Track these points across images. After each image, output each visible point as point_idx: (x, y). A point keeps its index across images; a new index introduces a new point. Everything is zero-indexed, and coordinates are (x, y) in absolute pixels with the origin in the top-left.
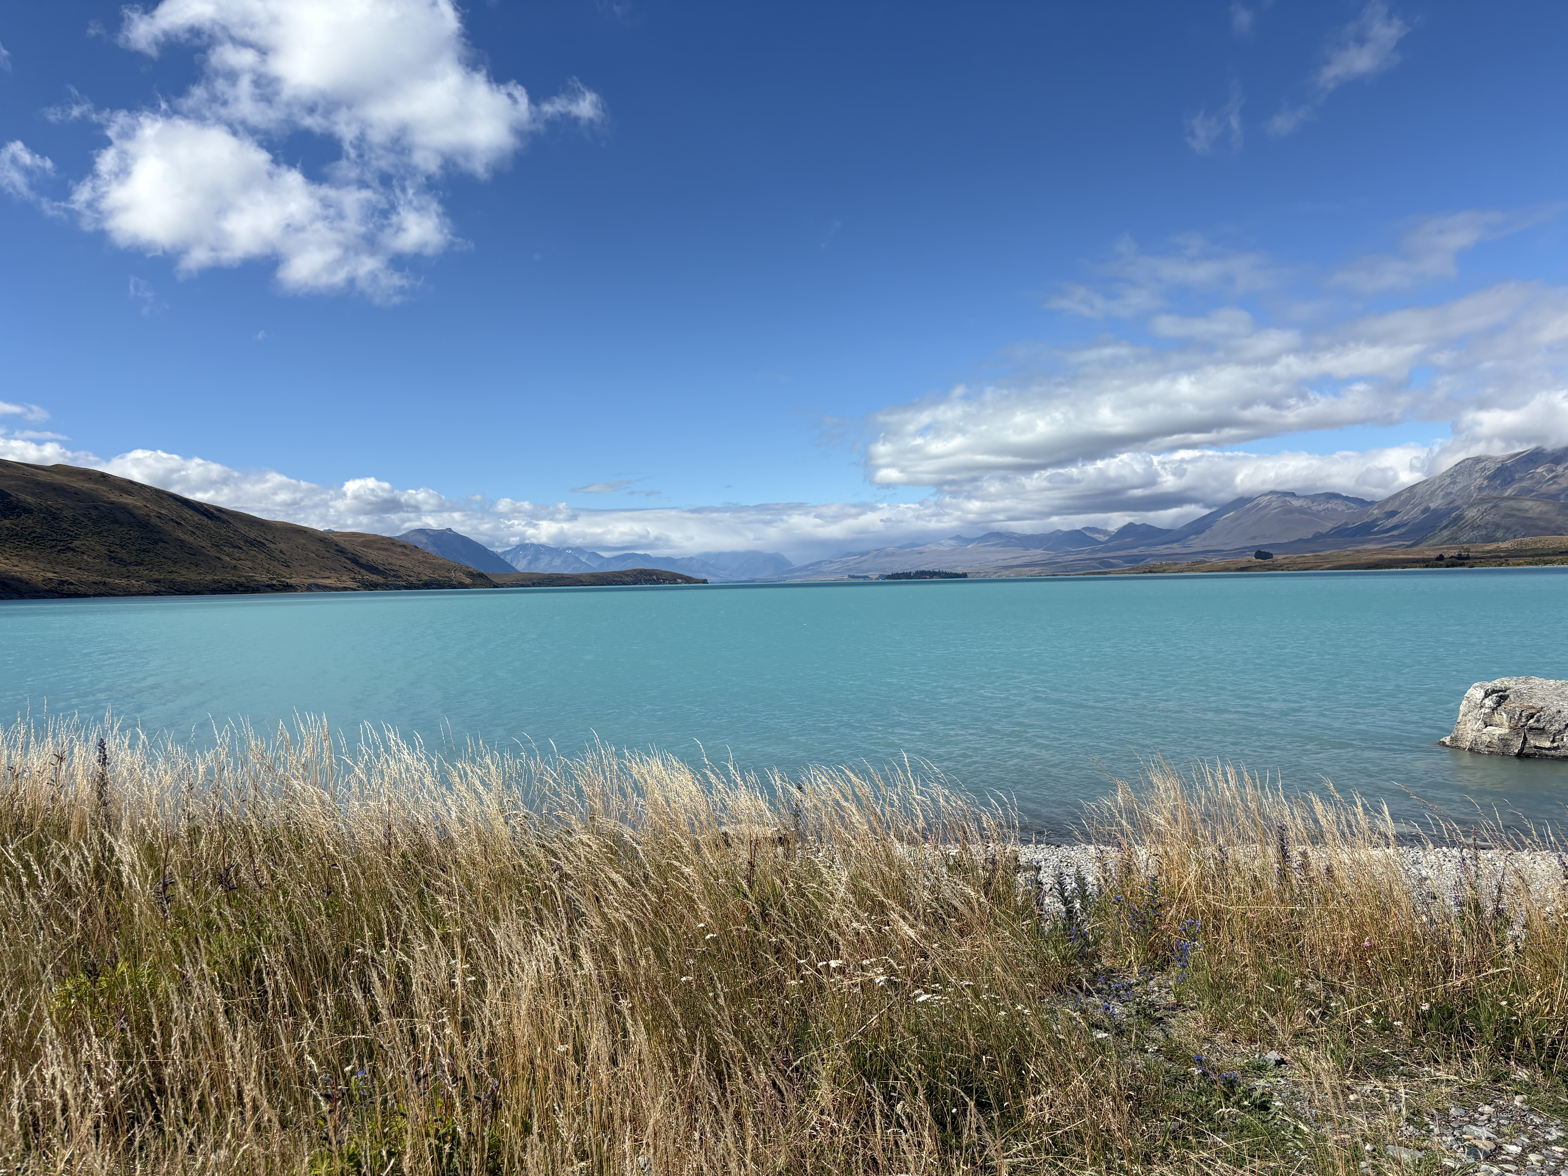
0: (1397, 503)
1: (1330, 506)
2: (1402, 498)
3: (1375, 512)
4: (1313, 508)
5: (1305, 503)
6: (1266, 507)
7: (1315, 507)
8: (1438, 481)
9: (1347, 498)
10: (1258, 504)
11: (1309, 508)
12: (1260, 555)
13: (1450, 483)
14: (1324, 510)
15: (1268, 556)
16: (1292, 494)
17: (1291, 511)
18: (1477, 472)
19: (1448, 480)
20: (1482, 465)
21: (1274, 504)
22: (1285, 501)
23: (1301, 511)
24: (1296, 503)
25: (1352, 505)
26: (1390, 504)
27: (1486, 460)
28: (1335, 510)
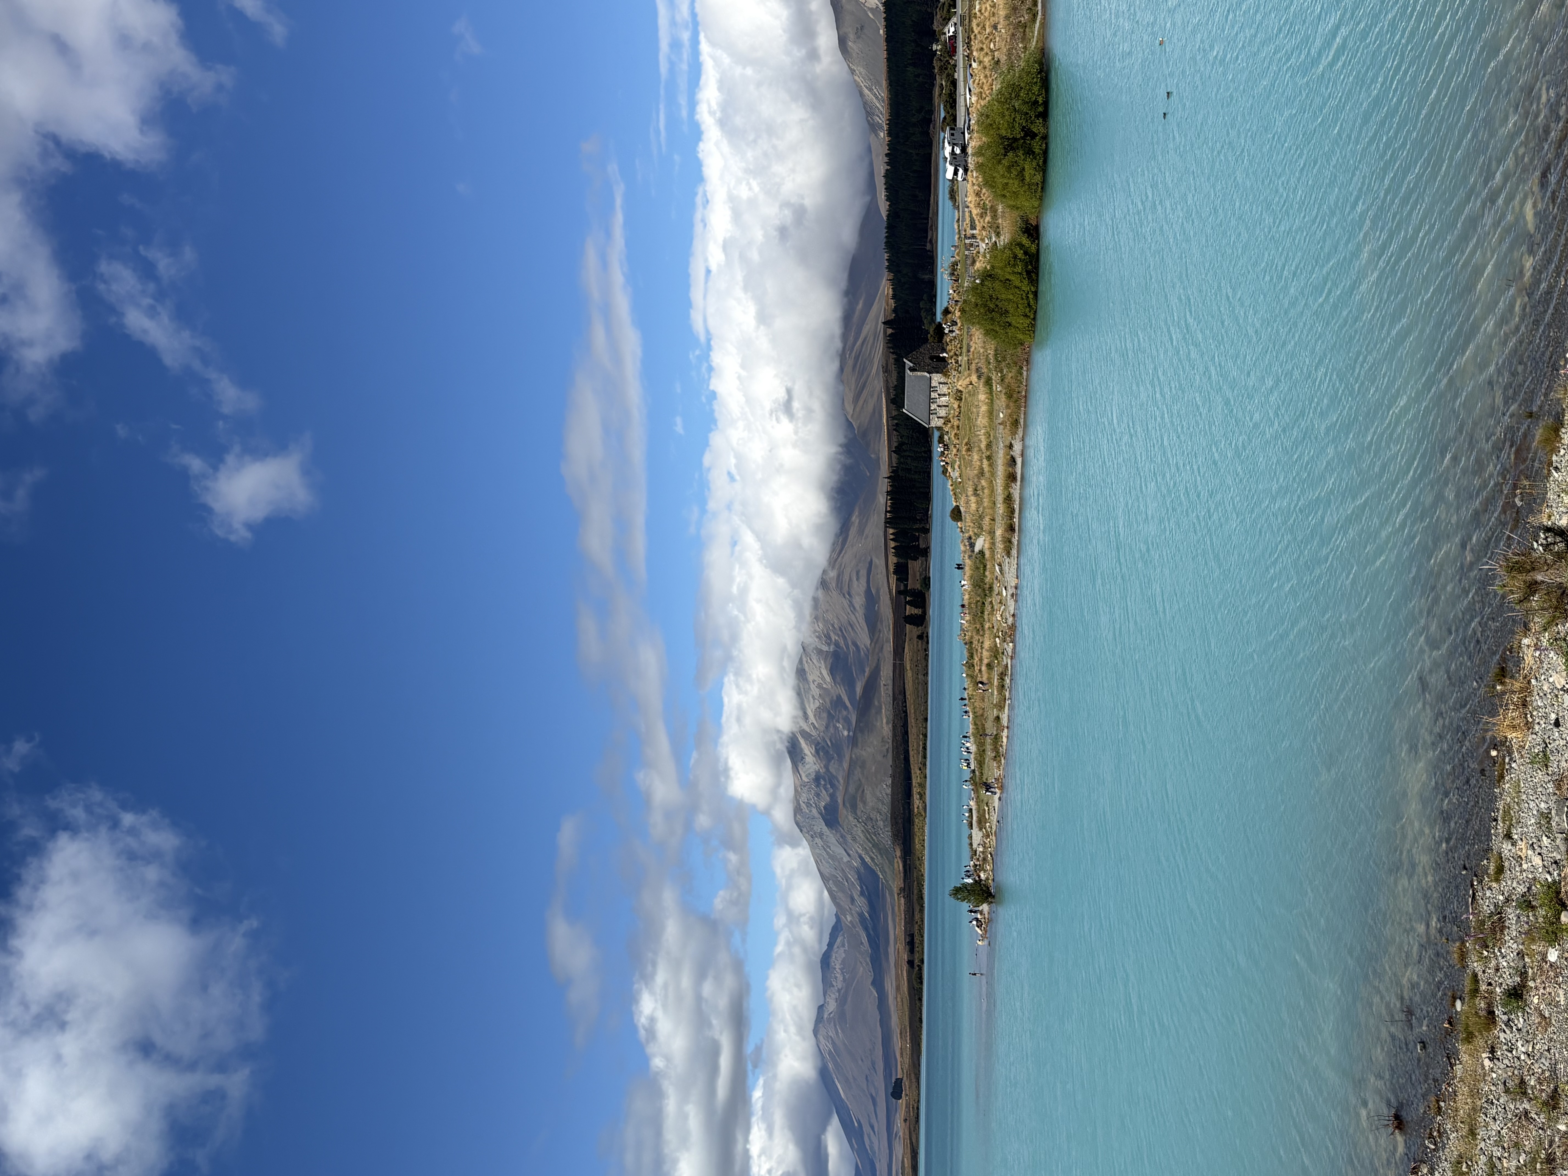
0: (840, 894)
1: (838, 967)
2: (834, 889)
3: (849, 918)
4: (840, 986)
5: (833, 996)
6: (834, 1043)
7: (839, 983)
8: (817, 851)
9: (830, 945)
10: (830, 1053)
11: (839, 991)
12: (896, 1092)
13: (821, 838)
14: (843, 973)
15: (899, 1083)
16: (821, 1009)
17: (841, 1014)
18: (811, 811)
19: (818, 840)
20: (803, 806)
21: (830, 1034)
22: (829, 1020)
23: (842, 1001)
24: (832, 1006)
25: (839, 940)
26: (842, 903)
27: (798, 802)
28: (843, 962)
